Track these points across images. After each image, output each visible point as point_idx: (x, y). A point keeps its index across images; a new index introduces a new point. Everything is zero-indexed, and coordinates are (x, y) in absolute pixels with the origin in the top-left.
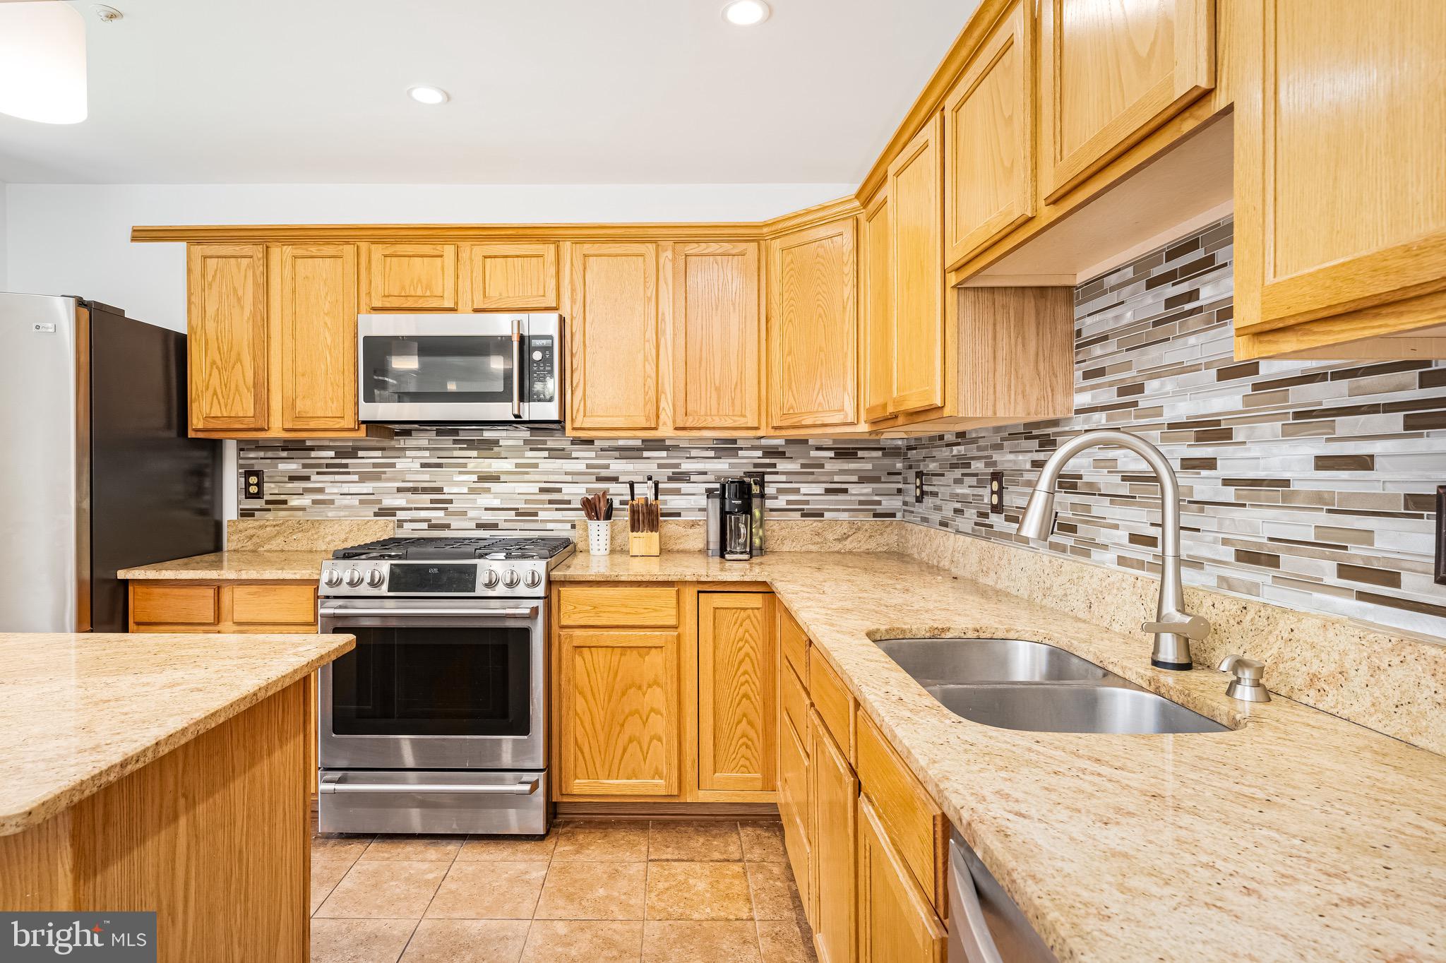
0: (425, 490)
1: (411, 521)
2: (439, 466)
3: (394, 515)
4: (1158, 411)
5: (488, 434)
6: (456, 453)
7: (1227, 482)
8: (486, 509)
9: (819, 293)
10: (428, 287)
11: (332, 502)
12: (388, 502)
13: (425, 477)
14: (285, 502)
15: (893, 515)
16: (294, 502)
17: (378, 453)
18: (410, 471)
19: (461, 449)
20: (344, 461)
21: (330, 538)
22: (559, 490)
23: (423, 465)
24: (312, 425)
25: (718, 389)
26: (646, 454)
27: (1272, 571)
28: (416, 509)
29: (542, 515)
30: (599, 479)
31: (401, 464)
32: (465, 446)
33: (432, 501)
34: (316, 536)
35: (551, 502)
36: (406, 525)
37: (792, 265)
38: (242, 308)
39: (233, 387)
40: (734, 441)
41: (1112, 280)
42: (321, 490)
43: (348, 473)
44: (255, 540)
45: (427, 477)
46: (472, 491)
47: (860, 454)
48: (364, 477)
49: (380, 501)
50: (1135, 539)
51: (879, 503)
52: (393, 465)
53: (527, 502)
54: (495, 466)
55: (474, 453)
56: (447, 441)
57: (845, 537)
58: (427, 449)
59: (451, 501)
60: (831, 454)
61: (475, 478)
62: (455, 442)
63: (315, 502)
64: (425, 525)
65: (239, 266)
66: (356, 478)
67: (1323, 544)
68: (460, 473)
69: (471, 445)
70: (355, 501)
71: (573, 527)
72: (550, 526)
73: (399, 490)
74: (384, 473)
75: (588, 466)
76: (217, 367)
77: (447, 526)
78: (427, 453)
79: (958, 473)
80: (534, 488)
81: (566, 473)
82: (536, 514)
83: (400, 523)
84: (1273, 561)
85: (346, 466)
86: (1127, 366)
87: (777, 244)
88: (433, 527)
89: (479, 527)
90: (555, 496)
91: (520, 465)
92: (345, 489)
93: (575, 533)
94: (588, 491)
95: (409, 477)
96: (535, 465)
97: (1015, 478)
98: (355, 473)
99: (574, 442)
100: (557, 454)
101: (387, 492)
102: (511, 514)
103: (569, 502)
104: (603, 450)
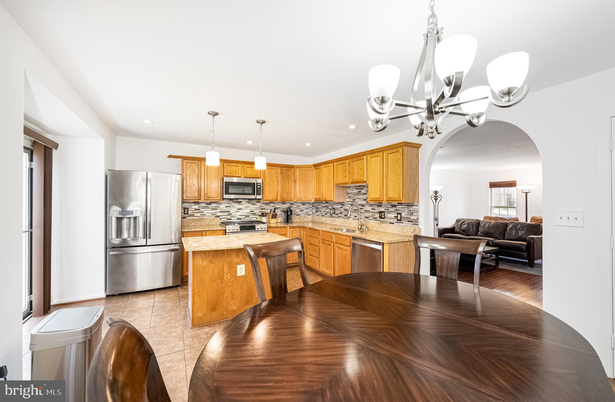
0: (226, 212)
2: (230, 207)
3: (220, 217)
4: (357, 203)
5: (240, 200)
6: (233, 204)
7: (364, 210)
9: (305, 179)
10: (236, 172)
11: (205, 215)
12: (218, 215)
13: (226, 209)
14: (194, 215)
15: (311, 215)
16: (196, 215)
17: (216, 204)
18: (223, 208)
20: (208, 206)
22: (254, 211)
23: (226, 207)
24: (211, 199)
25: (287, 193)
26: (270, 204)
27: (368, 219)
28: (224, 216)
29: (250, 216)
30: (261, 209)
31: (221, 206)
33: (228, 214)
35: (252, 214)
36: (222, 219)
37: (300, 173)
38: (195, 174)
39: (193, 190)
41: (352, 187)
42: (203, 212)
43: (209, 208)
44: (187, 224)
45: (227, 209)
46: (236, 212)
47: (306, 204)
48: (213, 209)
49: (216, 214)
50: (355, 216)
51: (308, 213)
52: (219, 207)
53: (247, 214)
54: (241, 207)
55: (237, 204)
56: (231, 202)
57: (303, 219)
58: (226, 203)
59: (232, 214)
60: (301, 204)
61: (237, 209)
62: (233, 202)
63: (201, 215)
64: (226, 219)
65: (195, 165)
66: (211, 209)
67: (372, 216)
68: (234, 208)
69: (236, 202)
70: (210, 214)
71: (256, 218)
72: (252, 218)
73: (221, 212)
75: (259, 207)
76: (189, 186)
77: (231, 219)
78: (227, 204)
79: (326, 208)
80: (249, 211)
81: (255, 208)
82: (249, 216)
83: (221, 219)
84: (368, 218)
85: (209, 207)
86: (354, 197)
88: (228, 219)
89: (238, 219)
90: (253, 213)
91: (246, 206)
92: (208, 212)
93: (257, 220)
94: (260, 211)
95: (223, 209)
96: (249, 206)
97: (337, 209)
98: (211, 208)
99: (256, 202)
100: (253, 204)
101: (218, 212)
102: (244, 216)
103: (255, 214)
104: (262, 203)
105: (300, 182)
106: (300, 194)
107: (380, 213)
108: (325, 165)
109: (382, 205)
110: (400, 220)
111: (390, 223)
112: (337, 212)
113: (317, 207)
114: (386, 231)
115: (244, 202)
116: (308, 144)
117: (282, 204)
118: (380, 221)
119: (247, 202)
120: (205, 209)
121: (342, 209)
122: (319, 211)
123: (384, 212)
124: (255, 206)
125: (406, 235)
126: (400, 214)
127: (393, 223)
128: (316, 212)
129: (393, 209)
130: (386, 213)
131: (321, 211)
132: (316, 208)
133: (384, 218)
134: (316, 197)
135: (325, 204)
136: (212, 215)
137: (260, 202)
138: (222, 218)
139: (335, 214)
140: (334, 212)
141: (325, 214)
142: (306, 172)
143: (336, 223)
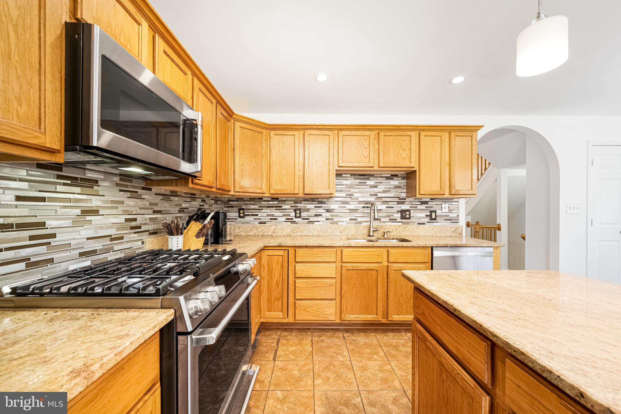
0: (21, 226)
2: (43, 199)
6: (60, 188)
8: (88, 239)
9: (253, 148)
19: (64, 184)
22: (135, 220)
23: (20, 198)
25: (225, 174)
26: (172, 198)
29: (125, 238)
30: (155, 212)
32: (69, 182)
35: (132, 228)
37: (243, 134)
40: (194, 195)
46: (77, 223)
54: (95, 202)
55: (78, 190)
56: (49, 176)
58: (23, 181)
59: (54, 236)
60: (214, 202)
61: (78, 212)
62: (59, 177)
64: (21, 266)
67: (388, 216)
68: (65, 207)
69: (74, 181)
71: (143, 243)
75: (151, 204)
77: (51, 261)
79: (273, 209)
80: (122, 219)
81: (140, 208)
82: (122, 238)
87: (238, 124)
88: (32, 265)
89: (81, 255)
91: (113, 202)
93: (147, 247)
94: (151, 219)
96: (122, 202)
97: (308, 210)
99: (143, 188)
100: (134, 195)
102: (107, 242)
103: (140, 227)
104: (156, 194)
105: (243, 154)
106: (242, 178)
107: (402, 212)
109: (405, 202)
110: (435, 219)
111: (418, 224)
112: (304, 214)
113: (243, 207)
114: (414, 234)
115: (106, 184)
116: (322, 77)
118: (402, 222)
119: (117, 185)
121: (320, 211)
122: (249, 215)
123: (409, 211)
124: (139, 202)
125: (444, 235)
126: (435, 212)
127: (424, 224)
128: (240, 217)
129: (423, 207)
130: (411, 211)
131: (257, 215)
132: (240, 210)
133: (409, 218)
134: (276, 188)
137: (150, 189)
139: (302, 217)
140: (298, 215)
141: (271, 219)
142: (254, 135)
143: (306, 233)
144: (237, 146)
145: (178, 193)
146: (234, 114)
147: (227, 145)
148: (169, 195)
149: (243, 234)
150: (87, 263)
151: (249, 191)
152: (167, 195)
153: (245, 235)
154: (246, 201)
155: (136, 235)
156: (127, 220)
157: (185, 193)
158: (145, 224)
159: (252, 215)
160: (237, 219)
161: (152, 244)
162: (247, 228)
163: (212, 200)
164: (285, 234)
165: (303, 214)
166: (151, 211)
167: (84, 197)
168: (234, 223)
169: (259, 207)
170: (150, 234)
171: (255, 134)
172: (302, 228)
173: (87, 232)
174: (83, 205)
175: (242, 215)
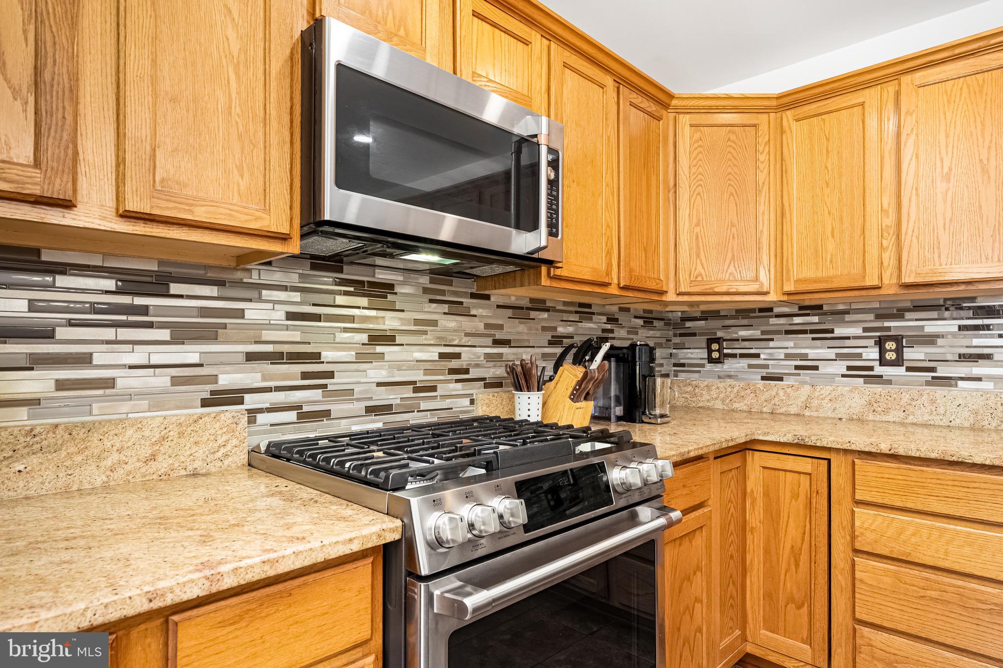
0: (293, 357)
1: (270, 410)
2: (317, 318)
3: (241, 402)
6: (340, 300)
8: (379, 384)
9: (730, 173)
11: (109, 383)
12: (227, 380)
13: (293, 336)
17: (210, 290)
18: (269, 326)
19: (346, 293)
20: (139, 301)
21: (115, 456)
22: (458, 356)
23: (291, 316)
26: (533, 314)
28: (279, 389)
29: (442, 390)
30: (497, 343)
31: (254, 312)
32: (352, 289)
33: (305, 375)
34: (79, 458)
35: (452, 371)
36: (261, 418)
37: (700, 142)
40: (589, 306)
42: (85, 360)
43: (150, 325)
45: (296, 336)
46: (362, 358)
48: (181, 334)
49: (214, 379)
52: (241, 314)
53: (425, 372)
54: (390, 322)
55: (364, 301)
56: (325, 280)
58: (295, 290)
59: (330, 375)
60: (641, 322)
61: (364, 338)
62: (338, 282)
63: (61, 385)
64: (292, 416)
66: (164, 334)
68: (346, 330)
69: (361, 288)
70: (162, 380)
71: (472, 402)
72: (449, 404)
73: (251, 357)
74: (224, 326)
75: (487, 326)
77: (326, 414)
78: (296, 297)
80: (432, 354)
81: (467, 335)
82: (433, 389)
83: (252, 414)
85: (144, 310)
87: (685, 120)
88: (305, 416)
89: (370, 410)
90: (454, 364)
91: (417, 322)
92: (139, 356)
93: (480, 411)
94: (488, 356)
95: (267, 335)
96: (434, 323)
97: (931, 340)
98: (162, 326)
99: (473, 296)
100: (456, 309)
101: (224, 362)
102: (408, 392)
103: (467, 371)
104: (498, 307)
105: (699, 194)
106: (698, 256)
108: (919, 77)
112: (912, 354)
113: (720, 334)
115: (408, 290)
117: (576, 317)
119: (426, 290)
120: (109, 333)
121: (984, 342)
122: (734, 356)
124: (466, 323)
128: (711, 360)
131: (757, 356)
132: (710, 342)
134: (800, 277)
135: (797, 320)
136: (176, 381)
137: (487, 297)
138: (260, 411)
139: (906, 364)
140: (891, 356)
141: (797, 367)
142: (733, 137)
143: (921, 415)
144: (684, 178)
145: (548, 304)
146: (671, 96)
147: (653, 178)
148: (528, 309)
149: (719, 405)
150: (376, 424)
151: (716, 290)
152: (522, 308)
153: (723, 409)
154: (725, 317)
155: (459, 385)
156: (442, 356)
157: (565, 303)
158: (477, 366)
159: (743, 356)
160: (703, 366)
161: (488, 405)
162: (729, 389)
163: (636, 317)
164: (842, 412)
165: (908, 354)
166: (489, 341)
167: (373, 313)
168: (696, 375)
169: (763, 333)
170: (486, 386)
171: (734, 132)
172: (906, 398)
173: (377, 373)
174: (371, 326)
175: (715, 355)
